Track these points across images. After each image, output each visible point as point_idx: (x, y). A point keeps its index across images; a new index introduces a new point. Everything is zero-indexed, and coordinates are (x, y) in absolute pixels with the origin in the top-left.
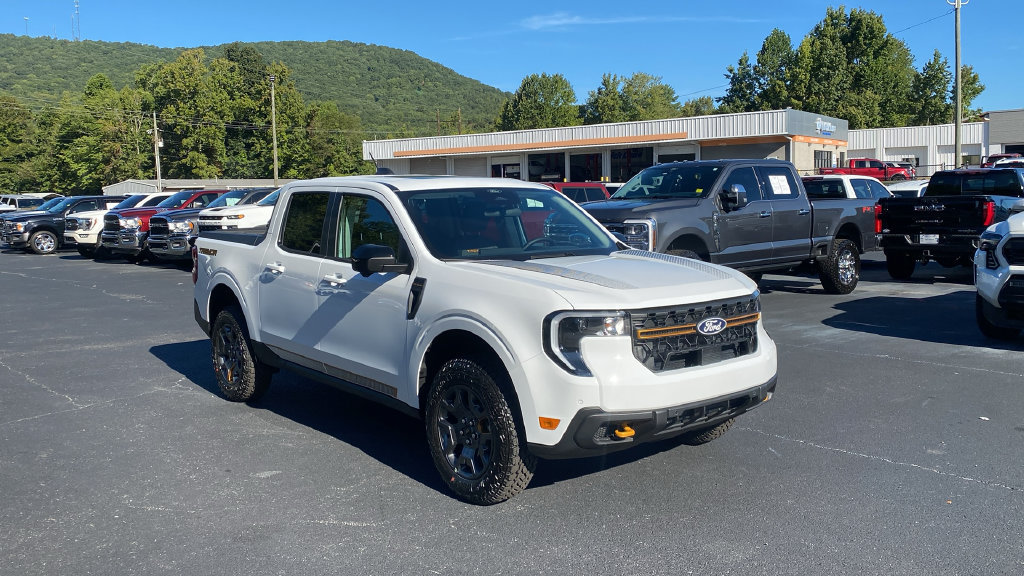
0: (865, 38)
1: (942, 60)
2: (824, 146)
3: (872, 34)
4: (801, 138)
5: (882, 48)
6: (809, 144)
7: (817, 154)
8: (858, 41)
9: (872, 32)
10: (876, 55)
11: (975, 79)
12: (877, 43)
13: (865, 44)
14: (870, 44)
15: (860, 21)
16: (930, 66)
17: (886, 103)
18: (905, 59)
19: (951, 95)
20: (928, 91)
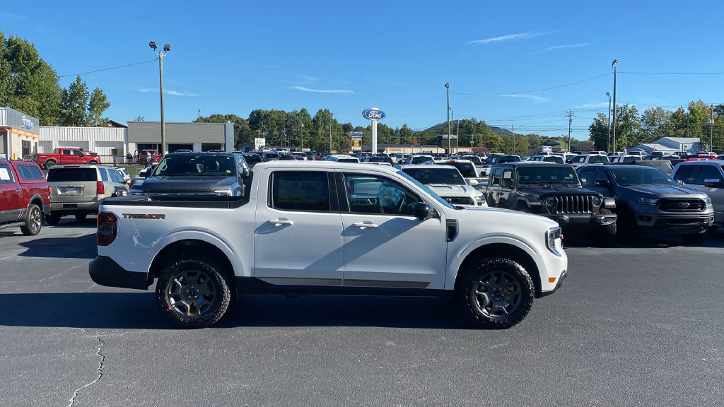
0: (24, 59)
1: (82, 83)
2: (27, 137)
3: (29, 57)
4: (14, 130)
5: (36, 68)
6: (19, 135)
7: (24, 142)
8: (18, 60)
9: (29, 55)
10: (33, 71)
11: (104, 98)
12: (33, 64)
13: (25, 64)
14: (28, 63)
15: (18, 46)
16: (73, 87)
17: (41, 108)
18: (53, 78)
19: (89, 107)
20: (73, 102)
